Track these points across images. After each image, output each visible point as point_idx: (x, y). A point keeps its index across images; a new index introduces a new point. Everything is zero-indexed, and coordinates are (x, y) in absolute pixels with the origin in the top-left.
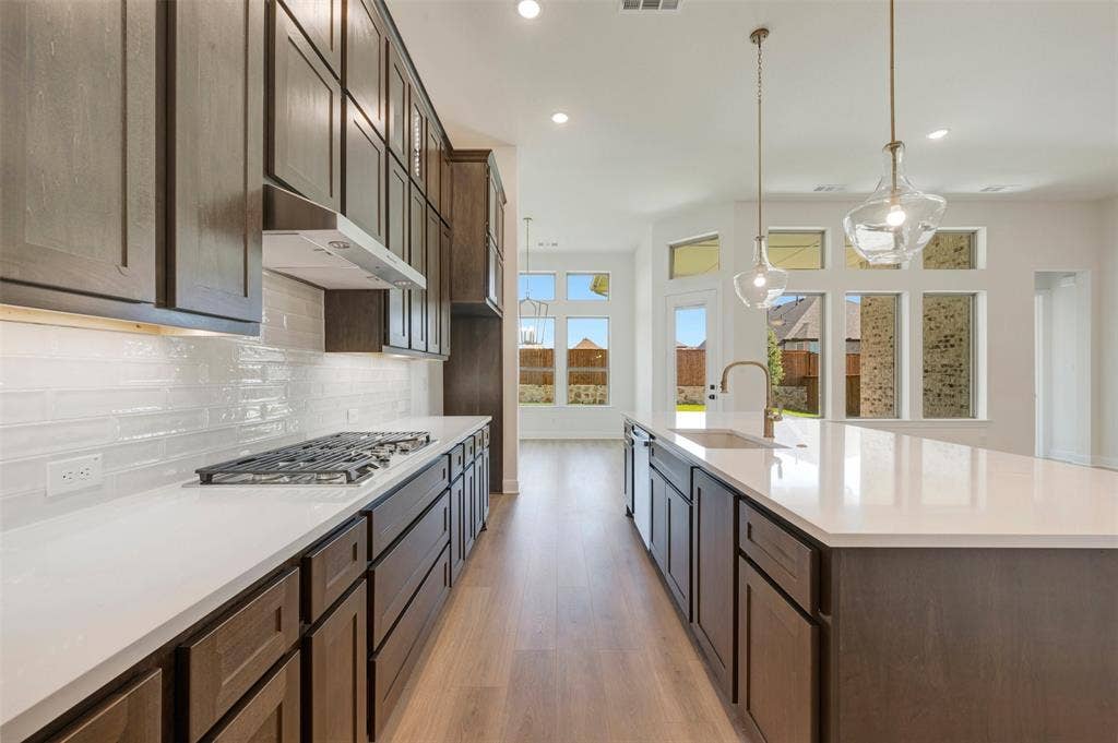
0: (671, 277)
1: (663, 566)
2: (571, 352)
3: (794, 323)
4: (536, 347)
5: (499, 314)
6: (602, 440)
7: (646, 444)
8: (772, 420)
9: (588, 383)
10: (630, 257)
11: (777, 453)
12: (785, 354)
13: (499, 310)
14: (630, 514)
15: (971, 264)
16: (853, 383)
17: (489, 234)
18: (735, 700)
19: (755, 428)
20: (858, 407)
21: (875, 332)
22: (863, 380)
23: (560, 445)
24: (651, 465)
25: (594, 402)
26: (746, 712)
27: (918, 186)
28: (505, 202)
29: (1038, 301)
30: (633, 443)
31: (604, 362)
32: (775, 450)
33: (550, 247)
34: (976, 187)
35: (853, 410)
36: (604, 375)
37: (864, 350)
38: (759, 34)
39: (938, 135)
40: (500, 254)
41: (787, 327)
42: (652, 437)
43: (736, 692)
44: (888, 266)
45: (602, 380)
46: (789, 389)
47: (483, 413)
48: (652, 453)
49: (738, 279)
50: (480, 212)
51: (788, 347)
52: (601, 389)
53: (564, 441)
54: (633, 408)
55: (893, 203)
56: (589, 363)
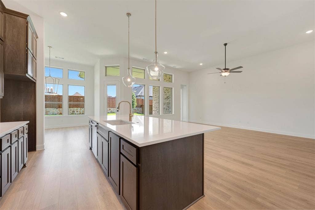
0: (106, 76)
1: (101, 163)
2: (70, 97)
3: (139, 91)
4: (55, 94)
5: (35, 81)
6: (82, 126)
7: (96, 126)
8: (131, 117)
9: (78, 107)
10: (93, 67)
11: (133, 125)
12: (137, 99)
13: (34, 79)
14: (91, 149)
15: (171, 81)
16: (151, 107)
17: (28, 48)
18: (120, 194)
19: (127, 119)
20: (152, 112)
21: (155, 95)
22: (153, 106)
23: (65, 129)
24: (97, 132)
25: (80, 114)
26: (122, 197)
27: (161, 63)
28: (37, 38)
29: (181, 90)
30: (92, 126)
31: (83, 101)
32: (132, 124)
33: (61, 59)
34: (172, 66)
35: (151, 113)
36: (83, 105)
37: (153, 99)
38: (129, 14)
39: (166, 53)
40: (34, 57)
41: (138, 92)
42: (97, 124)
43: (120, 192)
44: (155, 80)
45: (82, 106)
46: (138, 108)
47: (24, 120)
48: (98, 128)
49: (123, 78)
50: (23, 39)
51: (138, 98)
52: (82, 109)
53: (66, 128)
54: (93, 115)
55: (156, 66)
56: (78, 101)
